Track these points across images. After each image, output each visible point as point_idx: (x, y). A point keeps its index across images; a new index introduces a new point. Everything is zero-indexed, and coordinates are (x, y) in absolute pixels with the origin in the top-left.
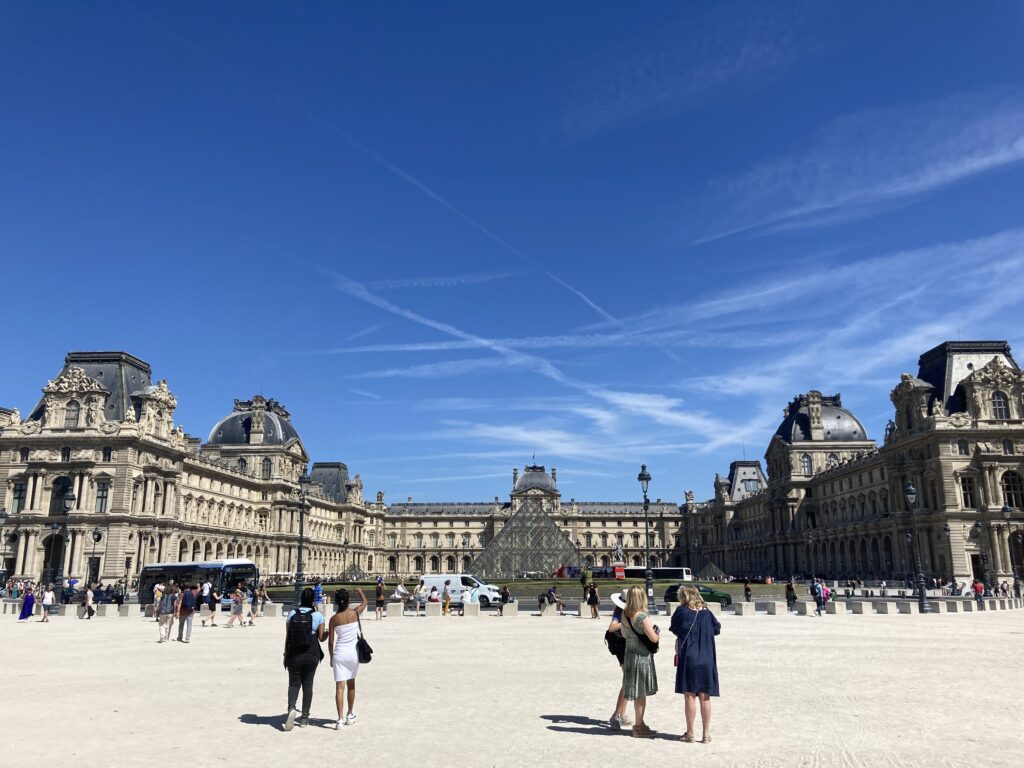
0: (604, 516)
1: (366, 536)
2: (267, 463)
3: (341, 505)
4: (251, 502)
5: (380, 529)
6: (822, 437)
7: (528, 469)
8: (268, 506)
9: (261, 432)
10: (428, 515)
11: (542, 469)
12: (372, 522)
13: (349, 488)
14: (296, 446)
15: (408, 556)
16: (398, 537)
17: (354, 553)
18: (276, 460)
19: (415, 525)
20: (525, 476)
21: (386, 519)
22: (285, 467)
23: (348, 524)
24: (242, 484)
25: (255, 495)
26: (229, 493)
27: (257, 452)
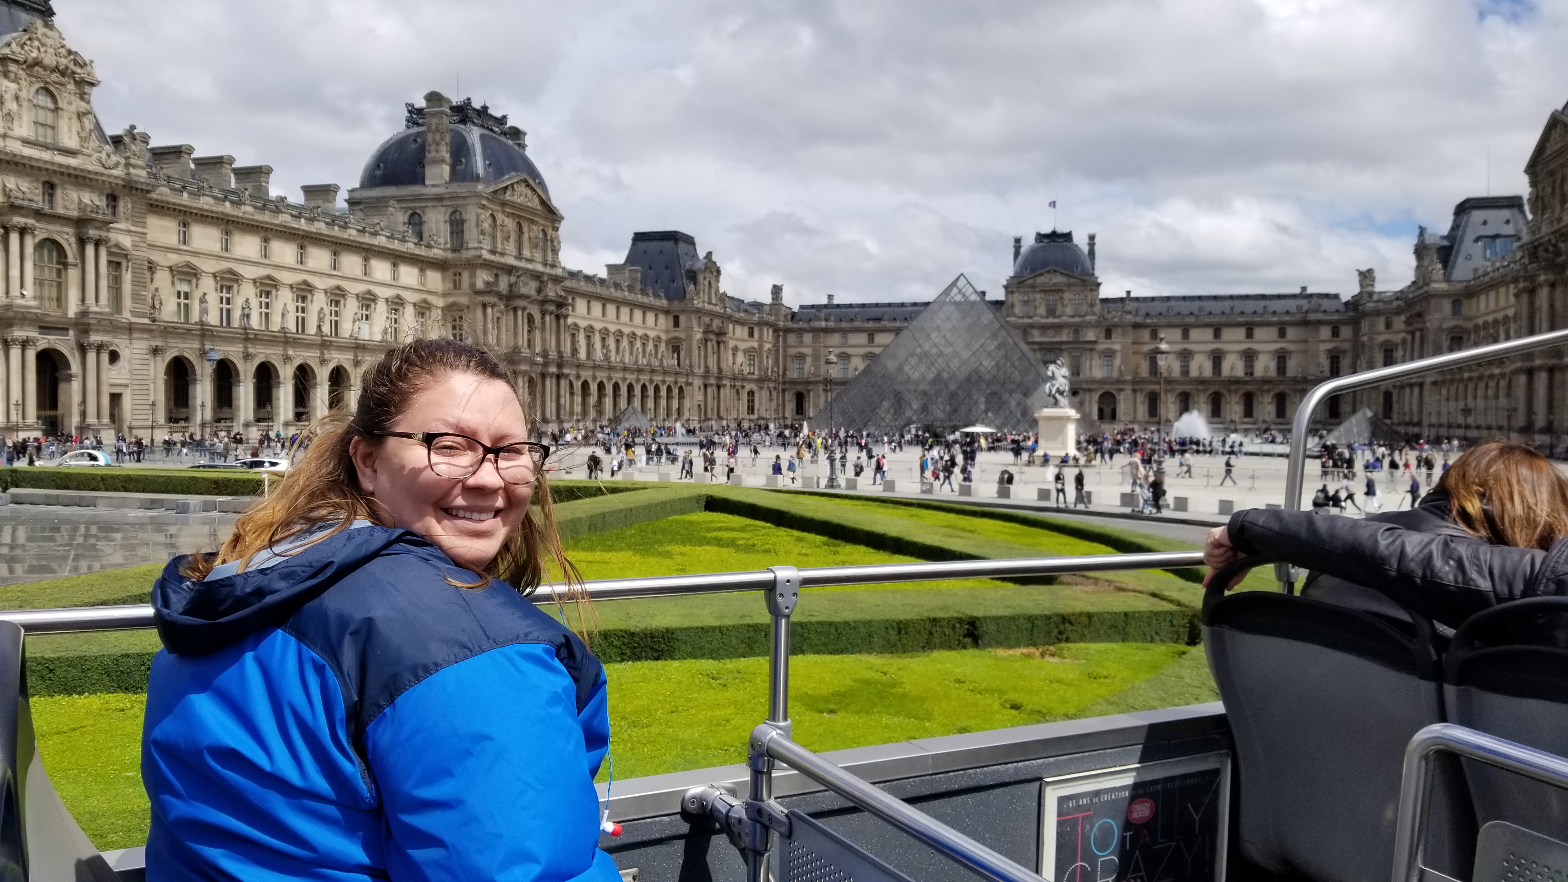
0: (1187, 320)
1: (740, 358)
2: (457, 226)
3: (676, 306)
4: (429, 292)
5: (767, 346)
7: (1040, 237)
8: (463, 300)
9: (443, 161)
10: (858, 324)
11: (1068, 237)
12: (751, 334)
13: (692, 276)
14: (522, 189)
15: (825, 391)
16: (809, 360)
17: (706, 386)
18: (471, 214)
19: (835, 339)
20: (1033, 251)
21: (787, 331)
22: (494, 226)
23: (690, 337)
24: (396, 258)
25: (435, 279)
26: (358, 272)
27: (439, 199)
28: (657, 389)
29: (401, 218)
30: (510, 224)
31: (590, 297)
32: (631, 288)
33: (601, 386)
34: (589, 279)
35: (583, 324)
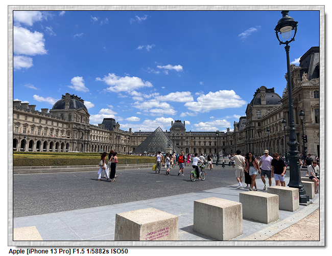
0: (200, 136)
1: (123, 141)
2: (70, 117)
3: (111, 132)
4: (64, 128)
6: (265, 104)
8: (70, 130)
9: (68, 105)
10: (145, 136)
12: (125, 137)
13: (114, 126)
14: (83, 110)
16: (136, 142)
17: (116, 146)
18: (73, 114)
19: (141, 138)
20: (175, 124)
21: (132, 136)
22: (77, 116)
23: (113, 137)
24: (58, 122)
25: (65, 126)
26: (51, 124)
27: (67, 111)
28: (107, 147)
29: (59, 115)
30: (80, 116)
31: (94, 130)
32: (103, 128)
33: (96, 146)
34: (95, 126)
35: (93, 134)
